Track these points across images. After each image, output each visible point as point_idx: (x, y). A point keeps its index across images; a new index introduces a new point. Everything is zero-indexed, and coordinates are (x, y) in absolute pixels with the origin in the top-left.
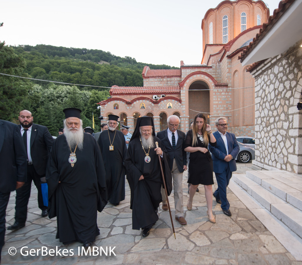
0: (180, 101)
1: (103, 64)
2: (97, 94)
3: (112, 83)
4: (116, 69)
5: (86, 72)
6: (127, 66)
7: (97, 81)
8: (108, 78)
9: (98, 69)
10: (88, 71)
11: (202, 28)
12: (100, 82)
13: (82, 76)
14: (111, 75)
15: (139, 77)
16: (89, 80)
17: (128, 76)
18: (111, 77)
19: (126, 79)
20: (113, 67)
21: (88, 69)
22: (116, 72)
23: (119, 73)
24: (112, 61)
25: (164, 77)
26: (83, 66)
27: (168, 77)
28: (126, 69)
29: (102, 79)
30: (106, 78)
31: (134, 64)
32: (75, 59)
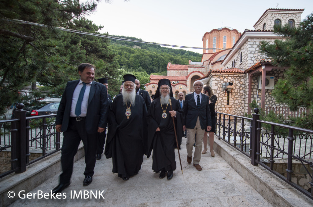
0: (186, 85)
1: (136, 48)
2: (137, 74)
3: (143, 63)
4: (146, 53)
5: (125, 55)
6: (154, 50)
7: (132, 62)
8: (140, 59)
9: (133, 52)
10: (126, 54)
11: (203, 40)
12: (134, 62)
13: (121, 57)
14: (142, 57)
15: (162, 59)
16: (126, 61)
17: (155, 59)
18: (142, 59)
19: (153, 60)
20: (144, 51)
21: (126, 52)
22: (146, 55)
23: (148, 56)
24: (143, 46)
25: (179, 70)
26: (122, 50)
27: (181, 70)
28: (153, 52)
29: (136, 60)
30: (138, 59)
31: (159, 48)
32: (116, 44)
